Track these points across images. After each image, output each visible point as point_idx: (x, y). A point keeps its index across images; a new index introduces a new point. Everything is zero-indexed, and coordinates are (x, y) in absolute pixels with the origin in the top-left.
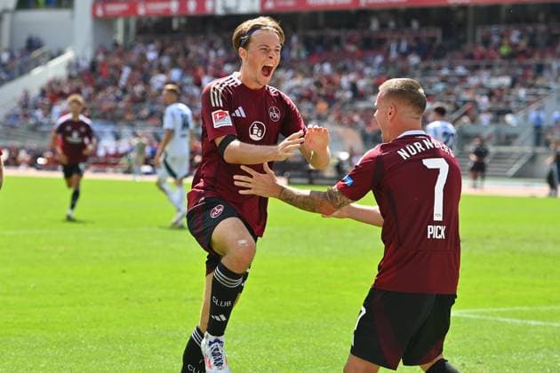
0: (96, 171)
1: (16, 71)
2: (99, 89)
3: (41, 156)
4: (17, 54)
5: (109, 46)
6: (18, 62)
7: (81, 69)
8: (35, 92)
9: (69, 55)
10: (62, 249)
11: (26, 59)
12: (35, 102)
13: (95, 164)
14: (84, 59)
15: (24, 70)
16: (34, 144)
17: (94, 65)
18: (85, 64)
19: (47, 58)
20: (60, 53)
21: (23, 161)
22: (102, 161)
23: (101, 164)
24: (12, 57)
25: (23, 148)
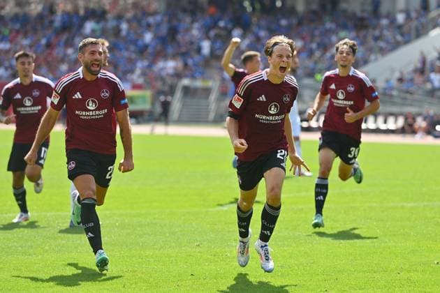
1: (413, 33)
4: (414, 15)
11: (423, 20)
12: (432, 65)
16: (432, 110)
21: (420, 128)
24: (408, 17)
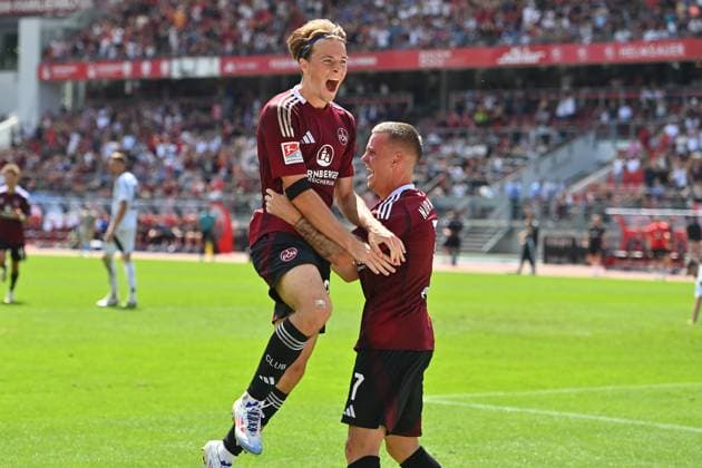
0: (42, 247)
2: (45, 158)
5: (56, 112)
7: (26, 136)
9: (13, 121)
13: (41, 238)
14: (29, 125)
17: (40, 133)
18: (30, 131)
20: (2, 119)
22: (49, 236)
23: (48, 239)
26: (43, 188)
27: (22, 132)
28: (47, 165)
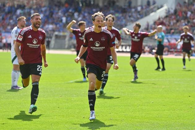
0: (176, 55)
1: (144, 14)
2: (178, 21)
3: (154, 49)
4: (144, 7)
5: (182, 3)
6: (144, 11)
7: (170, 13)
8: (151, 23)
9: (165, 7)
10: (164, 87)
11: (148, 9)
12: (151, 26)
13: (176, 52)
14: (172, 9)
15: (147, 14)
16: (151, 44)
17: (176, 11)
18: (172, 11)
19: (156, 8)
20: (162, 7)
21: (147, 51)
22: (179, 51)
23: (179, 52)
24: (142, 8)
25: (146, 46)
26: (177, 33)
27: (169, 11)
28: (178, 24)
